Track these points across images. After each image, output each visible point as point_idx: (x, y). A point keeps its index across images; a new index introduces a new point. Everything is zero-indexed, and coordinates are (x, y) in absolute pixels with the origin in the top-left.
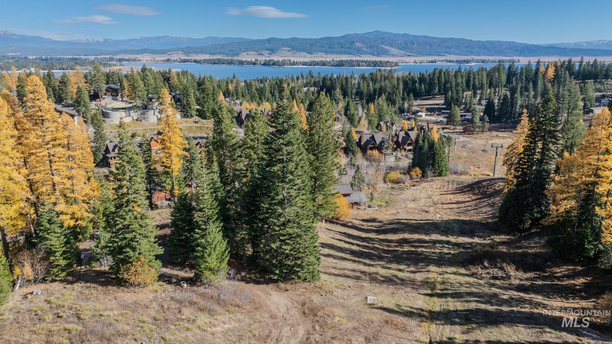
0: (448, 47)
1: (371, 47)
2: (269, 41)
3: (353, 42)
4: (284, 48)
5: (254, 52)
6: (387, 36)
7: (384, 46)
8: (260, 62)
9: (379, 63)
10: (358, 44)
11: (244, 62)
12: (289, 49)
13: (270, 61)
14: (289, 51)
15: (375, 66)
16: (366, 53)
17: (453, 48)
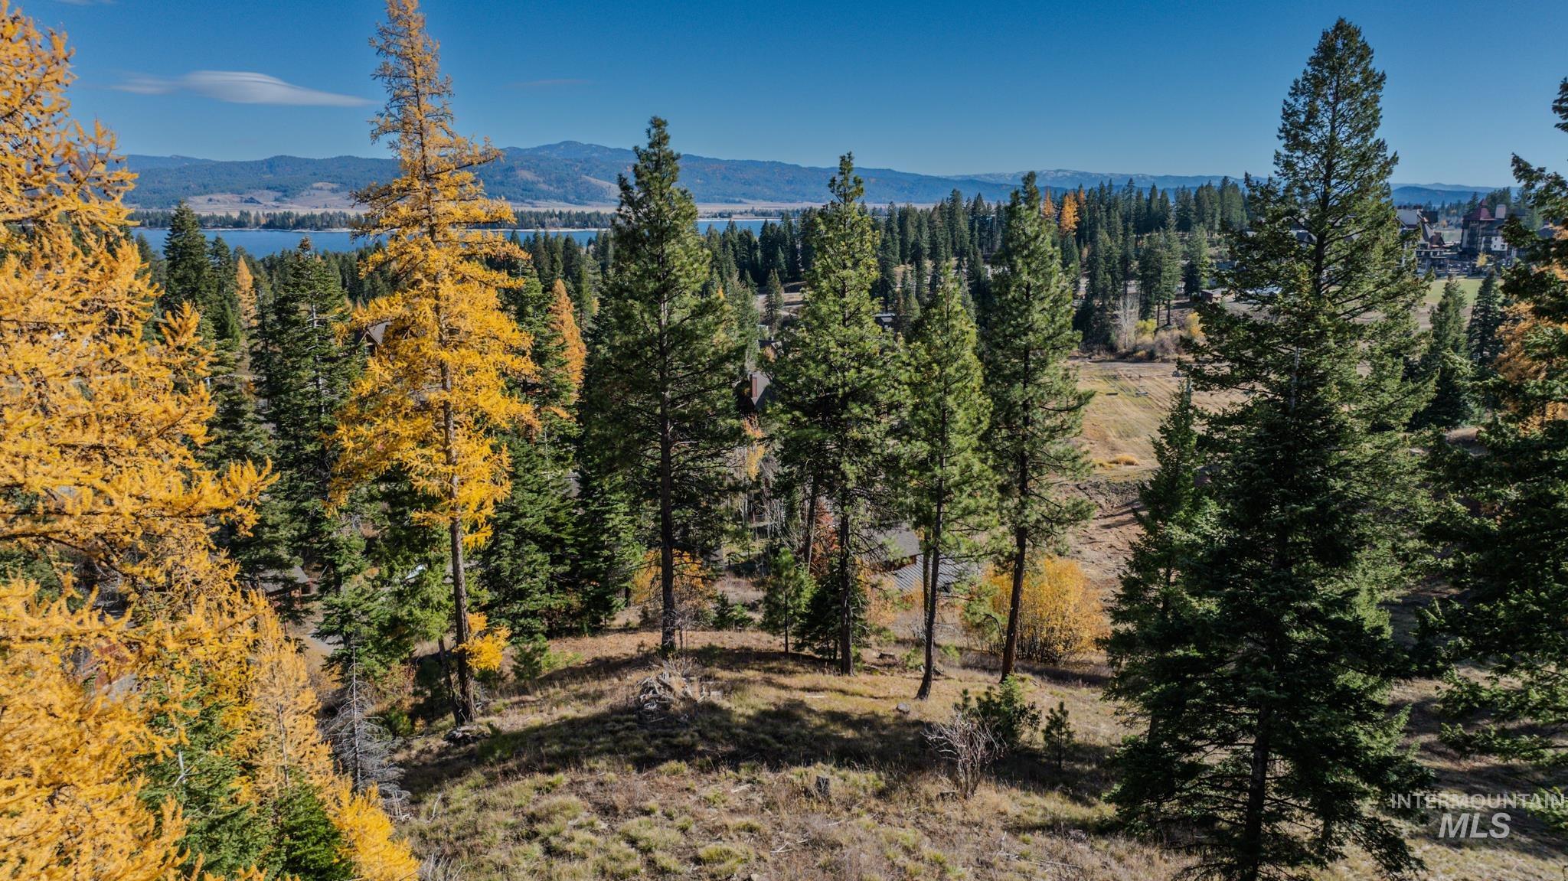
0: (747, 183)
1: (560, 181)
2: (271, 164)
3: (512, 169)
4: (319, 185)
5: (229, 196)
6: (595, 155)
7: (593, 180)
8: (257, 218)
9: (594, 218)
10: (527, 175)
11: (207, 219)
12: (335, 186)
13: (288, 216)
14: (334, 191)
15: (585, 225)
16: (547, 196)
17: (758, 184)
